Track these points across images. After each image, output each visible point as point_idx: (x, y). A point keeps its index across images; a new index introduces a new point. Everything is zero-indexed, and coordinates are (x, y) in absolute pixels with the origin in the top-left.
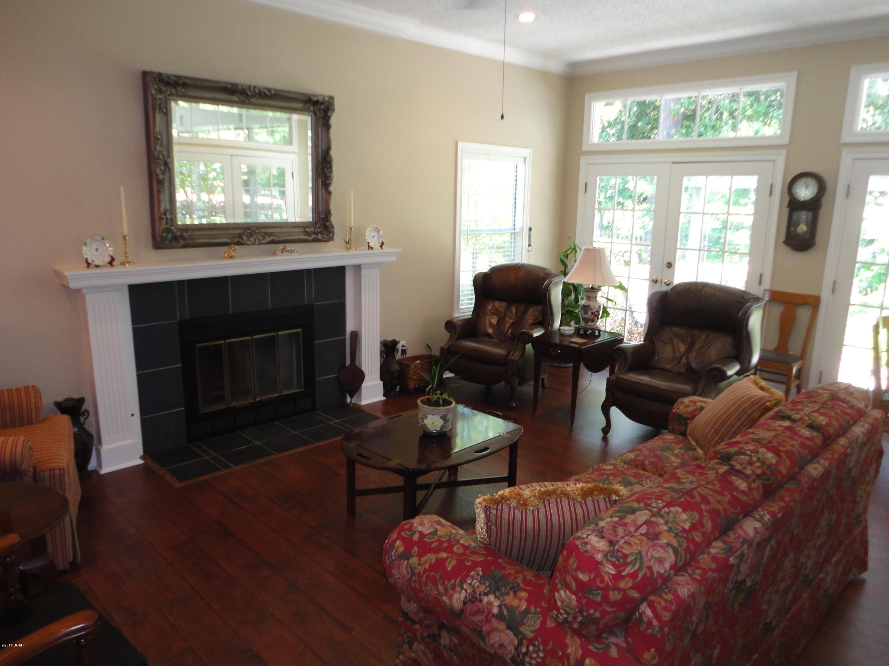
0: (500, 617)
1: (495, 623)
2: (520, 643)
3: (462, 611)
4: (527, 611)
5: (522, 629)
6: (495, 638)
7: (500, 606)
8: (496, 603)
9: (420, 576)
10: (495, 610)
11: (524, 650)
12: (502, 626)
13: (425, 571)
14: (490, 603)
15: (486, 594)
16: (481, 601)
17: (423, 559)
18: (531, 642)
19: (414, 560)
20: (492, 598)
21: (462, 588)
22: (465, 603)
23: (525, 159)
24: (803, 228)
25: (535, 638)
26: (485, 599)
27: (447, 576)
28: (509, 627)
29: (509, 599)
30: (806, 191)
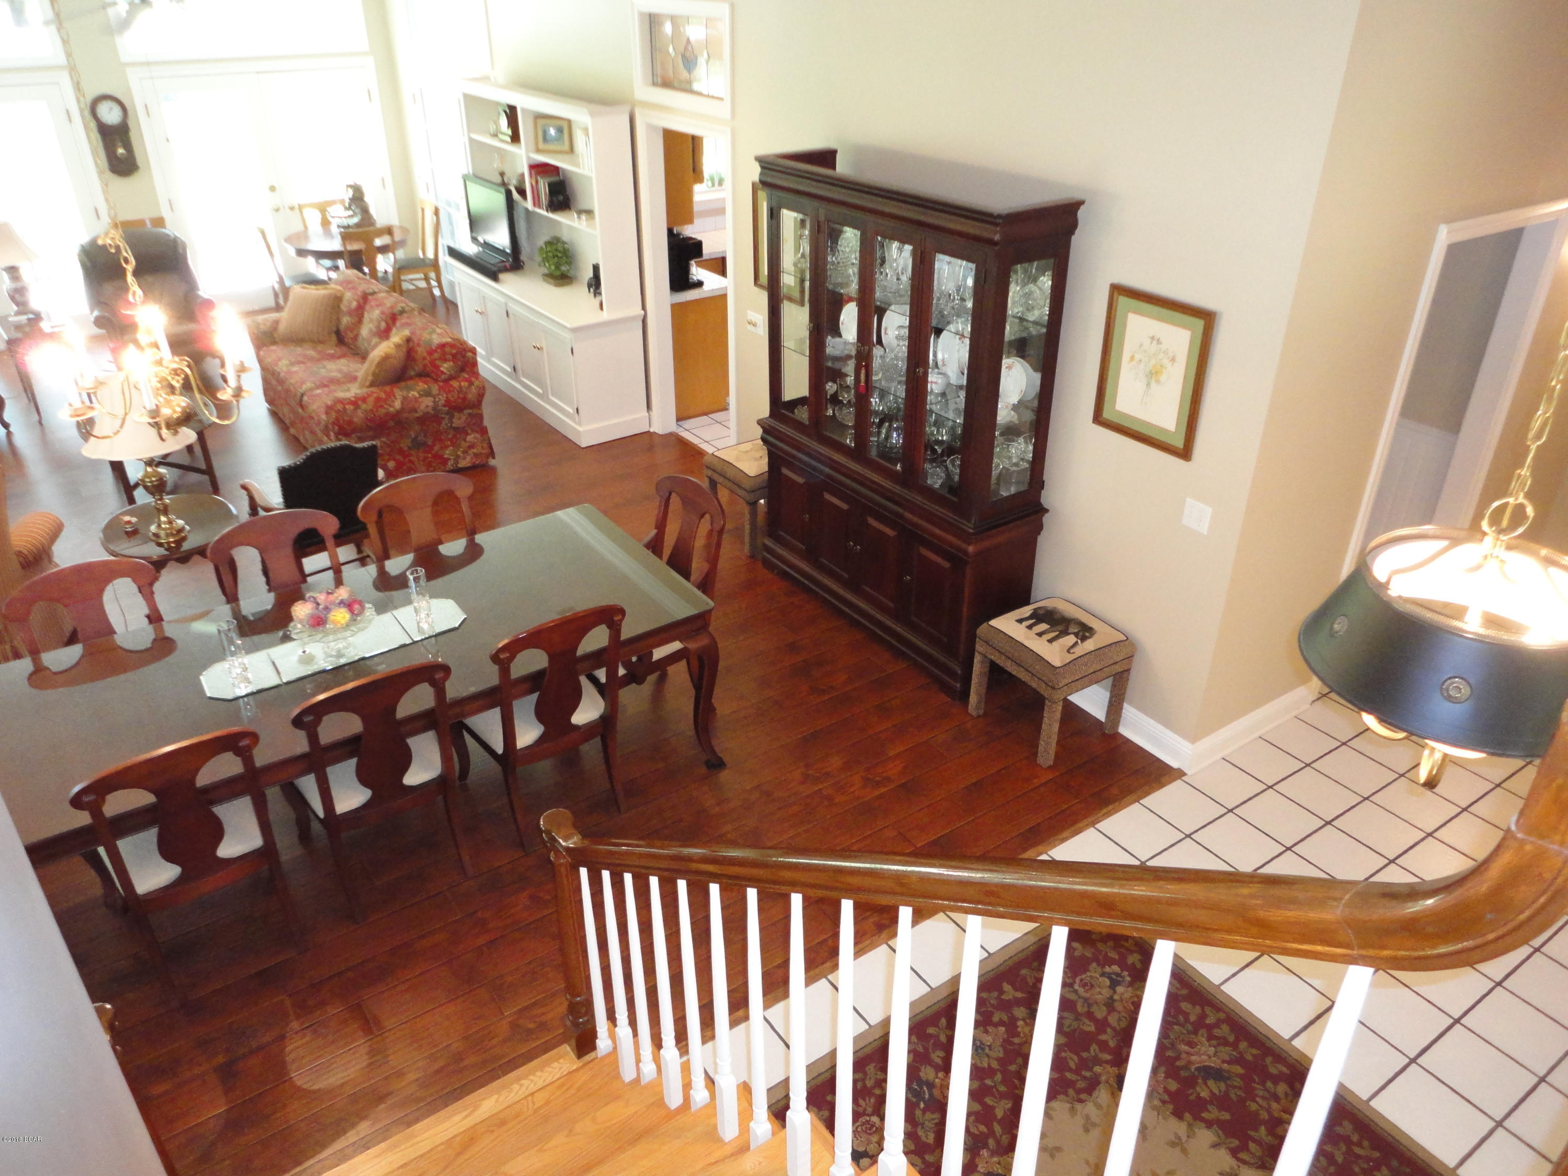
0: (421, 396)
1: (420, 400)
2: (435, 398)
3: (402, 408)
4: (429, 388)
5: (433, 393)
6: (423, 407)
7: (418, 393)
8: (415, 393)
9: (371, 410)
10: (417, 395)
11: (437, 400)
12: (424, 399)
13: (374, 406)
14: (414, 395)
15: (409, 393)
16: (408, 397)
17: (369, 402)
18: (439, 395)
20: (412, 393)
21: (397, 399)
22: (402, 403)
24: (121, 151)
25: (440, 392)
26: (410, 395)
27: (385, 400)
28: (427, 396)
29: (418, 388)
30: (110, 114)
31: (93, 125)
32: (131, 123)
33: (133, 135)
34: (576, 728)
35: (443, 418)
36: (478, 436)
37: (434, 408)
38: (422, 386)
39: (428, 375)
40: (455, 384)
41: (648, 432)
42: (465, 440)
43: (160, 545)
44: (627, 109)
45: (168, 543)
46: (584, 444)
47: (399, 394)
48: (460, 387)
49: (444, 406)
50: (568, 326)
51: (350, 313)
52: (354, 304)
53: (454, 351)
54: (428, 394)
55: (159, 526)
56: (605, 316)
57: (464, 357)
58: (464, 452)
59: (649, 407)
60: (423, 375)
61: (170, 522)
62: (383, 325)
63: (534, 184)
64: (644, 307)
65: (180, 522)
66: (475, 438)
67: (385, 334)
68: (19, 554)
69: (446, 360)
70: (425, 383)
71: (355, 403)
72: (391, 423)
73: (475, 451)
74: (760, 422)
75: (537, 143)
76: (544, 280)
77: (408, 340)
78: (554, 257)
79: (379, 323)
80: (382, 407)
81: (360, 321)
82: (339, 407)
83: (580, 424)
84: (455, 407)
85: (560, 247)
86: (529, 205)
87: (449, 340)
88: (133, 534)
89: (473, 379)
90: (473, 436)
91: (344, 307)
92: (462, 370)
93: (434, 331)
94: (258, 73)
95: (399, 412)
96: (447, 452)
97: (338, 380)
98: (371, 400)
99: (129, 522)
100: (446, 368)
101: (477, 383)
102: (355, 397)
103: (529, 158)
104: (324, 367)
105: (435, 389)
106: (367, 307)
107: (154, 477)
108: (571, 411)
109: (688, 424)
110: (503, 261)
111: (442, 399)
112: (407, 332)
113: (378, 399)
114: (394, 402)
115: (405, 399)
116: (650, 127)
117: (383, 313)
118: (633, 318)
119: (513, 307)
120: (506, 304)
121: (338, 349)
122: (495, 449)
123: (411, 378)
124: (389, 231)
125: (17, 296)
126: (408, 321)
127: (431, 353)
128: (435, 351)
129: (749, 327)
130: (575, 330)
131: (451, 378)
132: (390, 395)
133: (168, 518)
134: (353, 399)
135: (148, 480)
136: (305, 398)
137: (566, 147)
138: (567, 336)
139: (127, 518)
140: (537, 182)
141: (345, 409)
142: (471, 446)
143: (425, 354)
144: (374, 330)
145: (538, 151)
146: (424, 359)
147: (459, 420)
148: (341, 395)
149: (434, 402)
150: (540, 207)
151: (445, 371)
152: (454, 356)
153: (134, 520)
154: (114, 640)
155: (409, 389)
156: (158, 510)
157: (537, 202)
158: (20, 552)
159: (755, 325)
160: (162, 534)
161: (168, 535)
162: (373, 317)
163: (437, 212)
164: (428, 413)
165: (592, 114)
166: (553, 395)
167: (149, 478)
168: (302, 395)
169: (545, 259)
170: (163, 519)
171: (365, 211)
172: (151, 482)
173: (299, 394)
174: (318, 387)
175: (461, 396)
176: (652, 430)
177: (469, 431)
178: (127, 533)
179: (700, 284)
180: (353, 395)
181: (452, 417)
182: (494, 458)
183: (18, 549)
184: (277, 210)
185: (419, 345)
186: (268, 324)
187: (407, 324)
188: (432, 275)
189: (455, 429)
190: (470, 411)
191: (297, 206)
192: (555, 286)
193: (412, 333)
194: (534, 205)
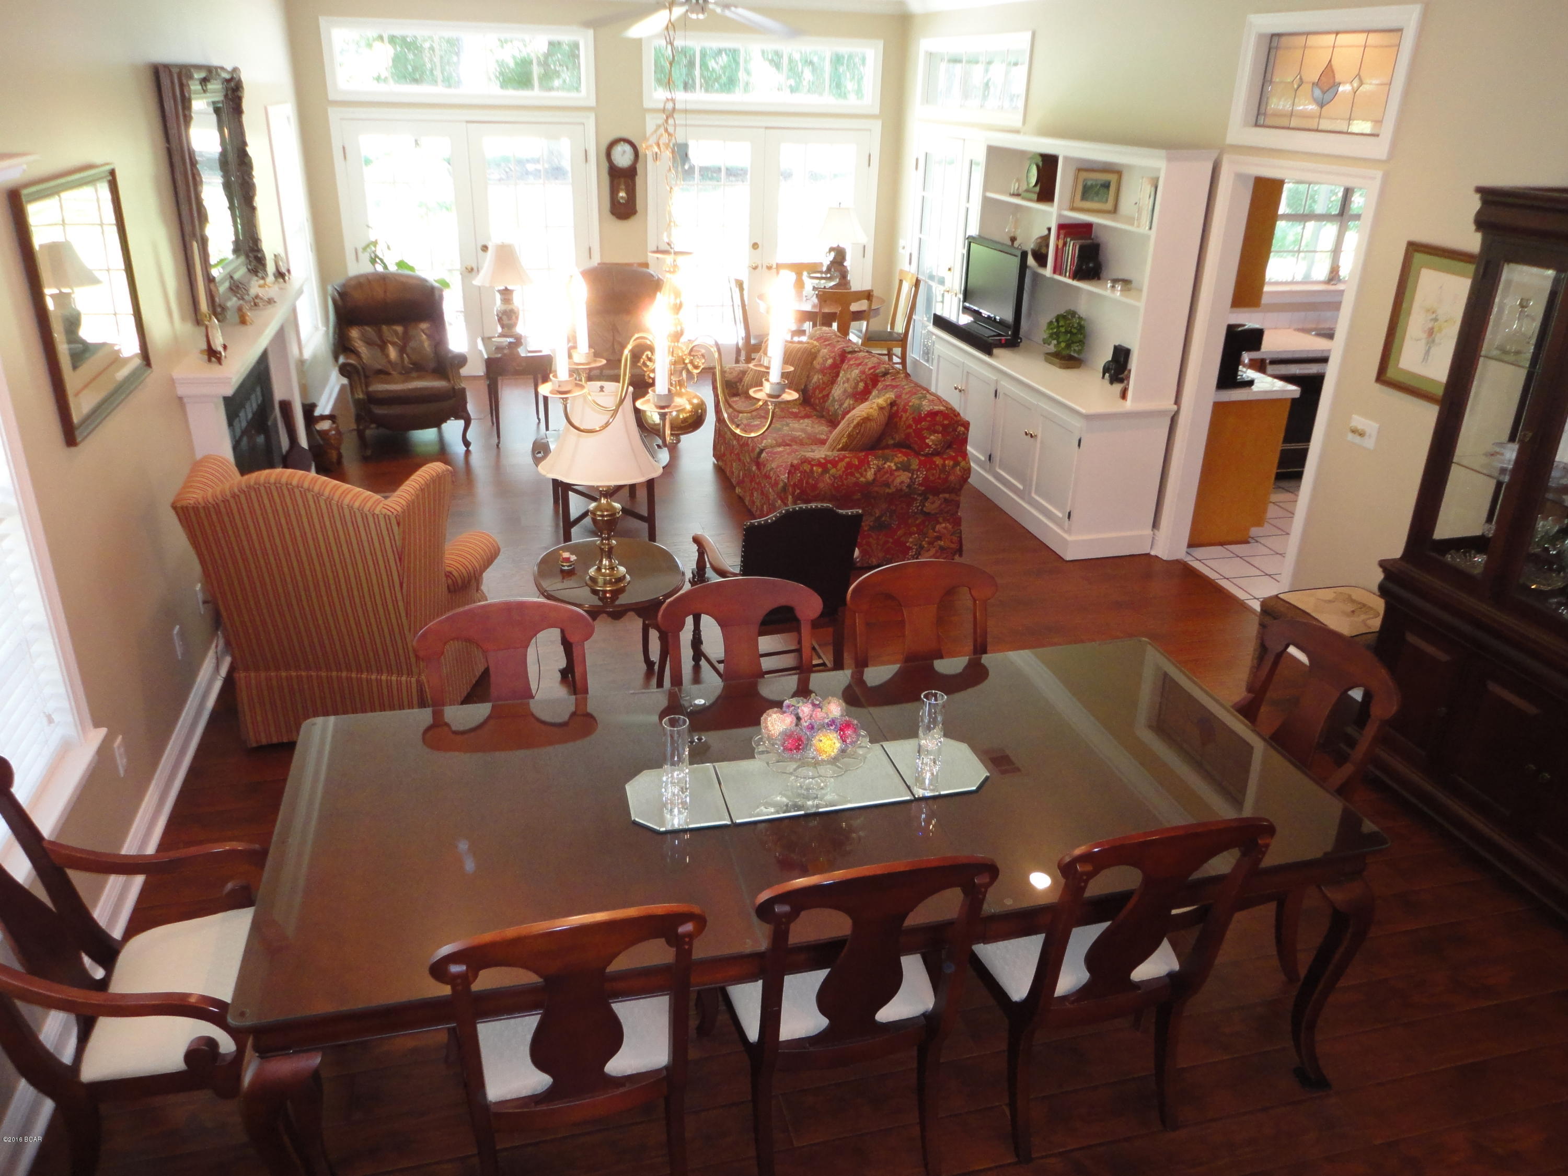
0: (898, 469)
1: (896, 474)
2: (913, 474)
3: (874, 480)
4: (909, 460)
5: (911, 467)
6: (898, 480)
7: (895, 465)
8: (892, 465)
9: (841, 477)
10: (894, 468)
11: (915, 476)
12: (901, 472)
13: (844, 472)
14: (889, 466)
15: (885, 463)
16: (884, 468)
17: (839, 467)
18: (918, 470)
19: (833, 471)
20: (888, 464)
21: (870, 468)
22: (875, 474)
23: (288, 118)
24: (622, 194)
25: (920, 468)
26: (886, 466)
27: (858, 468)
28: (904, 471)
29: (896, 460)
30: (622, 157)
31: (605, 165)
32: (639, 167)
33: (639, 180)
34: (1137, 986)
35: (916, 499)
36: (949, 526)
37: (909, 486)
38: (901, 458)
39: (909, 447)
40: (938, 461)
41: (1148, 555)
42: (934, 529)
43: (595, 592)
44: (1214, 155)
45: (605, 592)
46: (1068, 557)
47: (874, 463)
48: (944, 465)
49: (920, 485)
50: (1083, 411)
51: (822, 371)
52: (830, 362)
53: (946, 422)
54: (906, 468)
55: (599, 569)
56: (1129, 405)
57: (955, 430)
58: (930, 543)
59: (1155, 525)
60: (902, 446)
61: (612, 568)
62: (861, 385)
63: (1060, 246)
64: (1177, 401)
65: (622, 569)
66: (945, 528)
67: (862, 396)
68: (448, 575)
69: (935, 432)
70: (905, 454)
71: (824, 465)
72: (858, 496)
73: (942, 543)
74: (1383, 564)
75: (1073, 200)
76: (1047, 360)
77: (893, 404)
78: (1066, 332)
79: (857, 384)
80: (852, 474)
81: (833, 381)
82: (807, 467)
83: (1068, 531)
84: (931, 489)
85: (1075, 321)
86: (1048, 272)
87: (942, 408)
88: (567, 574)
89: (960, 459)
90: (944, 525)
91: (817, 364)
92: (949, 446)
93: (925, 397)
94: (766, 128)
95: (869, 484)
96: (911, 540)
97: (801, 440)
98: (842, 465)
99: (567, 560)
100: (933, 441)
101: (963, 464)
102: (825, 459)
103: (1060, 216)
104: (788, 425)
105: (915, 464)
106: (845, 366)
107: (607, 511)
108: (1060, 515)
109: (1200, 552)
110: (999, 335)
111: (921, 476)
112: (891, 395)
113: (849, 465)
114: (866, 470)
115: (879, 469)
116: (1240, 177)
117: (863, 372)
118: (1160, 413)
119: (1005, 385)
120: (997, 382)
121: (802, 409)
122: (964, 548)
123: (887, 447)
124: (868, 295)
125: (504, 318)
126: (894, 383)
127: (919, 420)
128: (924, 419)
129: (1350, 436)
130: (1088, 417)
131: (937, 453)
132: (864, 463)
133: (610, 562)
134: (823, 461)
135: (599, 513)
136: (764, 455)
137: (1109, 206)
138: (1077, 424)
139: (566, 555)
140: (1065, 244)
141: (812, 470)
142: (939, 538)
143: (911, 422)
144: (850, 390)
145: (1073, 209)
146: (910, 426)
147: (932, 506)
148: (810, 455)
149: (911, 478)
150: (1060, 274)
151: (930, 444)
152: (945, 427)
153: (573, 558)
154: (528, 704)
155: (886, 459)
156: (602, 550)
157: (1057, 269)
158: (450, 573)
159: (1362, 434)
160: (601, 580)
161: (605, 583)
162: (850, 376)
163: (917, 283)
164: (901, 490)
165: (1169, 159)
166: (1036, 493)
167: (601, 511)
168: (762, 451)
169: (1055, 335)
170: (605, 562)
171: (844, 275)
172: (603, 516)
173: (758, 450)
174: (779, 446)
175: (943, 476)
176: (1153, 553)
177: (941, 520)
178: (562, 571)
179: (1250, 383)
180: (823, 456)
181: (926, 499)
182: (961, 555)
183: (448, 569)
184: (755, 268)
185: (905, 411)
186: (735, 374)
187: (894, 387)
188: (898, 351)
189: (927, 514)
190: (947, 496)
191: (775, 266)
192: (1060, 367)
193: (898, 396)
194: (1055, 272)
